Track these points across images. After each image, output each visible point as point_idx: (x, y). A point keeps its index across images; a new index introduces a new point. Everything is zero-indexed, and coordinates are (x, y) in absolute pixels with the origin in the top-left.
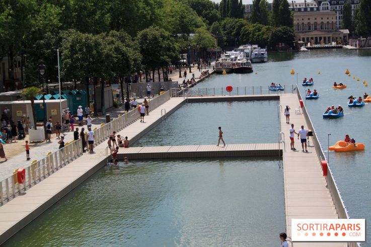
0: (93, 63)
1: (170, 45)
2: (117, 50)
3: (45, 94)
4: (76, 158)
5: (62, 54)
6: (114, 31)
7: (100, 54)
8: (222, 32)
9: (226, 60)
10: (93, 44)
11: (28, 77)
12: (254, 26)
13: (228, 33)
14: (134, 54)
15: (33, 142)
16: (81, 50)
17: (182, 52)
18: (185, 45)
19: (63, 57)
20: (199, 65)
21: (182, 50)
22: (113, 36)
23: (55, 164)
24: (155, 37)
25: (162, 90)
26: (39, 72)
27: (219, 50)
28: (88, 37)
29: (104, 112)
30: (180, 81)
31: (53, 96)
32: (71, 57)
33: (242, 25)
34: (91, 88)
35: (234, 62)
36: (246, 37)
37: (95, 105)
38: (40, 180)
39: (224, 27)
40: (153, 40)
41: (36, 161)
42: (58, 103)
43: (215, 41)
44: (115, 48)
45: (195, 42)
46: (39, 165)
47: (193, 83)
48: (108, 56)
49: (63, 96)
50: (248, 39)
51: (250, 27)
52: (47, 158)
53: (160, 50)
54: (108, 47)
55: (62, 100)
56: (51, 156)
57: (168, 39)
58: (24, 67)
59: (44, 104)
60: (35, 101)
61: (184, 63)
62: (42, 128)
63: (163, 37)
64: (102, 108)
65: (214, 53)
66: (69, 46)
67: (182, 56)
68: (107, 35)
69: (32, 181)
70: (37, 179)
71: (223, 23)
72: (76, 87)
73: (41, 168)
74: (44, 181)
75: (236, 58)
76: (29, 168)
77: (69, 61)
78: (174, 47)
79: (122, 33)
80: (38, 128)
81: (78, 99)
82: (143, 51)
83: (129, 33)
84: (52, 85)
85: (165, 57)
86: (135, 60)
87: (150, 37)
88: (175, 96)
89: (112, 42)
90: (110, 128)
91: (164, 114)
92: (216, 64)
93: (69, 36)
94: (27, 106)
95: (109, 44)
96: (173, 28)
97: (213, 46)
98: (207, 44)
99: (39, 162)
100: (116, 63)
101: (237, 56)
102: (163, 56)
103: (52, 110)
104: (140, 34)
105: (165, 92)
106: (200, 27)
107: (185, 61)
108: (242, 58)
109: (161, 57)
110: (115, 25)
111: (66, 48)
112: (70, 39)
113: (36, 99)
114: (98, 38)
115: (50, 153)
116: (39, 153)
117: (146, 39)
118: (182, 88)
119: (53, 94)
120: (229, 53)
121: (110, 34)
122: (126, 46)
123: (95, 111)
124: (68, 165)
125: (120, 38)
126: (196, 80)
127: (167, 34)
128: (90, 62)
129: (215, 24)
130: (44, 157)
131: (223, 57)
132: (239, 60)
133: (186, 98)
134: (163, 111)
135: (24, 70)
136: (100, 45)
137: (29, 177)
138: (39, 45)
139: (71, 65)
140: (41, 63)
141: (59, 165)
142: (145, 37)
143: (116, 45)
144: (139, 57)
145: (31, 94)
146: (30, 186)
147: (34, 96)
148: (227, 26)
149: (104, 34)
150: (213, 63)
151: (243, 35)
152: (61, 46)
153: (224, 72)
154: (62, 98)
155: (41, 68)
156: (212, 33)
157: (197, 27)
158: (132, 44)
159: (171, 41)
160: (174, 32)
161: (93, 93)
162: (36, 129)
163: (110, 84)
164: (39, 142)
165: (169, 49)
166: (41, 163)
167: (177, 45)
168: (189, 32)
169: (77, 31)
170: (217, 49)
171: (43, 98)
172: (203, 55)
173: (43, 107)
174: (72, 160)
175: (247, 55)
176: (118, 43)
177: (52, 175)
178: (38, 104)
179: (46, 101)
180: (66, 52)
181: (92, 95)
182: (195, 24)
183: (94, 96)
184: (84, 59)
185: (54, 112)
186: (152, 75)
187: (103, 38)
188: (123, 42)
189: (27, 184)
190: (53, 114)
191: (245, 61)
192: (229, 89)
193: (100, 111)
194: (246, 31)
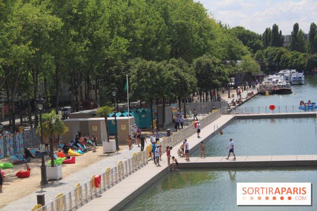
0: (156, 86)
1: (220, 70)
2: (176, 74)
3: (116, 112)
4: (142, 167)
5: (130, 79)
6: (174, 59)
7: (162, 78)
8: (265, 59)
9: (269, 83)
10: (156, 70)
11: (101, 98)
12: (292, 54)
13: (269, 60)
14: (190, 78)
15: (107, 153)
16: (146, 74)
17: (231, 76)
18: (233, 70)
19: (131, 81)
20: (245, 87)
21: (231, 74)
22: (173, 63)
23: (125, 171)
24: (208, 64)
25: (214, 109)
26: (111, 94)
27: (262, 75)
28: (152, 64)
29: (165, 127)
30: (229, 101)
31: (123, 114)
32: (138, 81)
33: (282, 53)
34: (155, 107)
35: (275, 84)
36: (285, 63)
37: (157, 122)
38: (113, 185)
39: (266, 54)
40: (206, 66)
41: (109, 169)
42: (127, 120)
43: (259, 67)
44: (175, 73)
45: (242, 67)
46: (112, 173)
47: (240, 103)
48: (169, 80)
49: (131, 114)
50: (287, 65)
51: (289, 55)
52: (119, 166)
53: (212, 75)
54: (169, 72)
55: (130, 117)
56: (122, 164)
57: (219, 66)
58: (98, 90)
59: (115, 120)
60: (108, 118)
61: (232, 86)
62: (114, 140)
63: (214, 64)
64: (163, 124)
65: (258, 77)
66: (136, 72)
67: (231, 80)
68: (168, 63)
69: (106, 186)
70: (110, 184)
71: (265, 51)
72: (141, 106)
73: (114, 174)
74: (116, 186)
75: (277, 81)
76: (104, 174)
77: (136, 84)
78: (224, 72)
79: (181, 60)
80: (110, 140)
81: (143, 116)
82: (198, 76)
83: (186, 61)
84: (121, 104)
85: (216, 80)
86: (191, 83)
87: (204, 64)
88: (225, 114)
89: (172, 69)
90: (170, 141)
91: (216, 129)
92: (260, 86)
93: (136, 64)
94: (101, 123)
95: (169, 70)
96: (223, 56)
97: (257, 71)
98: (251, 69)
99: (112, 170)
100: (176, 85)
101: (278, 79)
102: (215, 80)
103: (122, 126)
104: (195, 61)
105: (216, 111)
106: (246, 55)
107: (233, 83)
108: (283, 81)
109: (213, 81)
110: (174, 54)
111: (134, 74)
112: (137, 66)
113: (109, 117)
114: (160, 65)
115: (121, 162)
116: (112, 162)
117: (200, 66)
118: (231, 107)
119: (122, 112)
120: (271, 77)
121: (170, 62)
122: (184, 72)
123: (157, 126)
124: (136, 173)
125: (179, 65)
126: (243, 100)
127: (218, 61)
128: (153, 85)
129: (259, 52)
130: (116, 165)
131: (266, 79)
132: (280, 83)
133: (234, 115)
134: (216, 127)
135: (98, 92)
136: (162, 70)
137: (104, 182)
138: (111, 71)
139: (138, 88)
140: (113, 86)
141: (128, 172)
142: (199, 64)
143: (175, 71)
144: (195, 81)
145: (105, 112)
146: (105, 190)
147: (107, 114)
148: (269, 54)
149: (165, 62)
150: (258, 86)
151: (283, 61)
152: (129, 72)
153: (267, 93)
154: (130, 116)
155: (113, 90)
156: (256, 59)
157: (243, 54)
158: (189, 69)
159: (221, 67)
160: (223, 59)
161: (156, 112)
162: (109, 141)
163: (170, 104)
164: (112, 153)
165: (219, 73)
166: (114, 170)
167: (226, 71)
168: (236, 59)
169: (142, 59)
170: (261, 73)
171: (114, 116)
172: (248, 79)
173: (114, 123)
174: (139, 168)
175: (287, 79)
176: (177, 69)
177: (123, 181)
178: (110, 121)
179: (117, 118)
180: (133, 76)
181: (155, 113)
182: (241, 52)
183: (157, 114)
184: (148, 83)
185: (123, 128)
186: (205, 95)
187: (165, 65)
188: (181, 68)
189: (102, 187)
190: (122, 129)
191: (285, 83)
192: (272, 107)
193: (162, 126)
194: (285, 58)
